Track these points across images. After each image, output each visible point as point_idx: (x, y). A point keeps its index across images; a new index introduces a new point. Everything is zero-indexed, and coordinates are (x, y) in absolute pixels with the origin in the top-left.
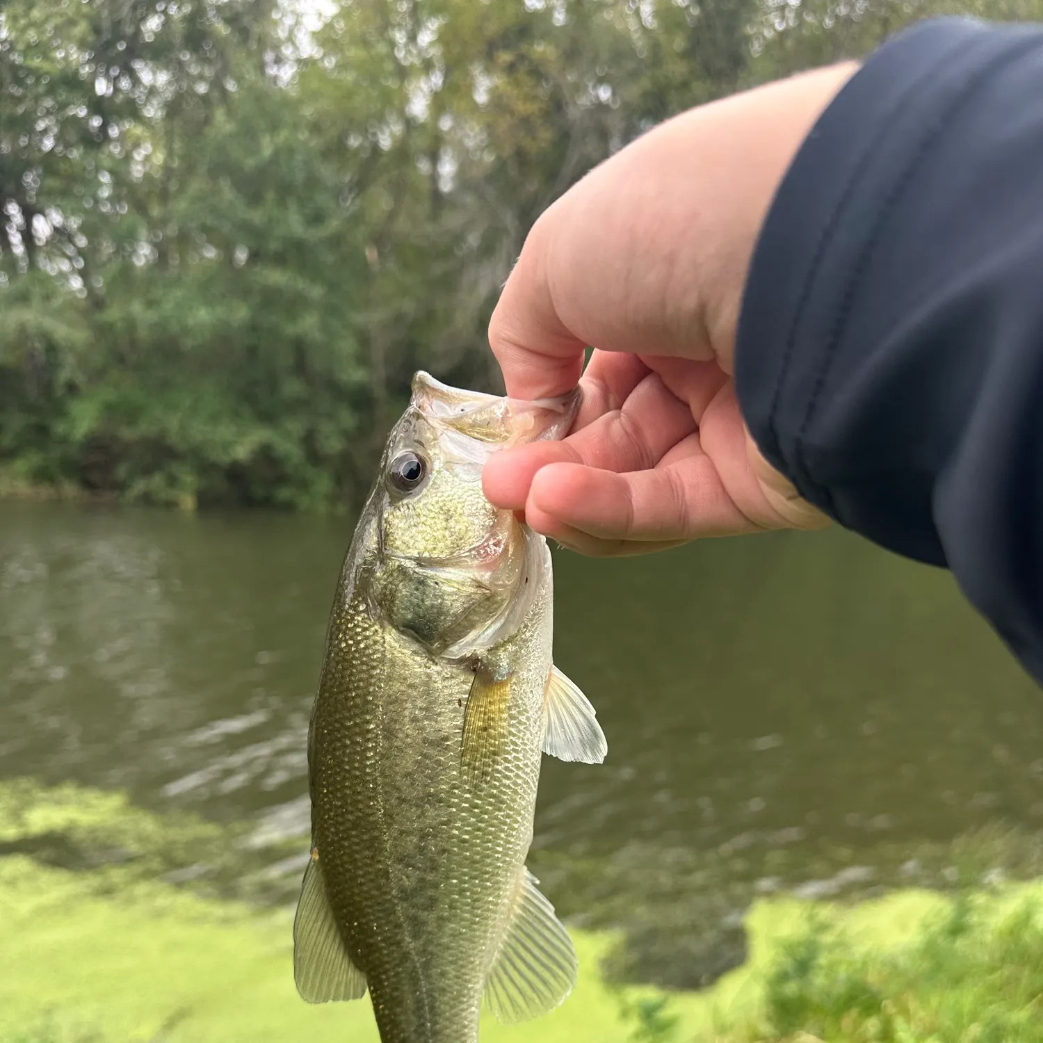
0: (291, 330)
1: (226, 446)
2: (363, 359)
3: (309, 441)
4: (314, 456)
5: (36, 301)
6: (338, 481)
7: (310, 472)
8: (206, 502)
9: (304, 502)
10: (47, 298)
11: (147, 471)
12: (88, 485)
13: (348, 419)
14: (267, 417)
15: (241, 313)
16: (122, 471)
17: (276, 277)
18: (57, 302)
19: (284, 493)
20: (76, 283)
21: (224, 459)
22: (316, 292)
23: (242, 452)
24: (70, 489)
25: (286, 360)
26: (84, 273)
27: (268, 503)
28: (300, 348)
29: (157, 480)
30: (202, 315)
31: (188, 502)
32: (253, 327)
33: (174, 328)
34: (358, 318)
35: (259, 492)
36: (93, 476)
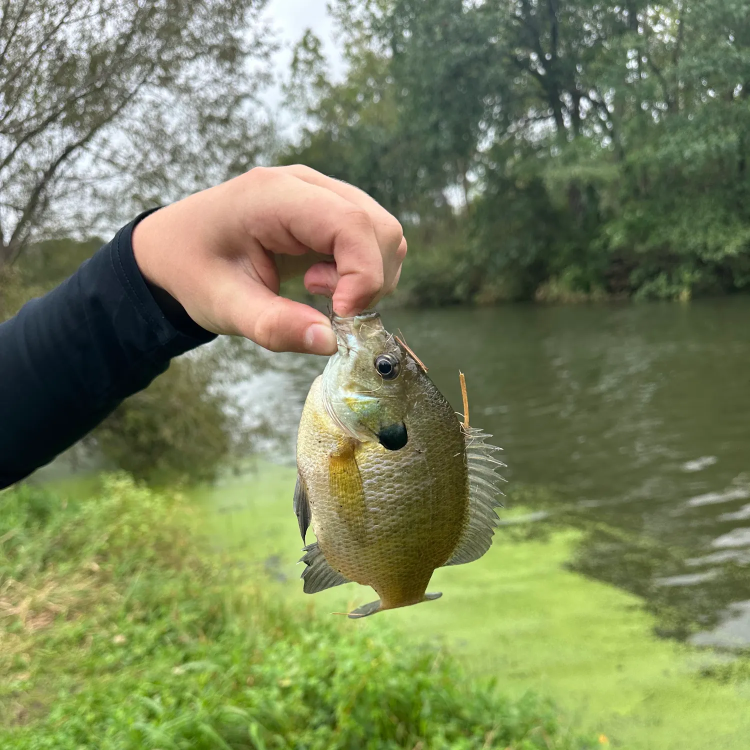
1: (720, 247)
5: (582, 159)
8: (699, 293)
10: (587, 154)
11: (653, 275)
12: (610, 290)
16: (634, 278)
18: (594, 156)
20: (607, 141)
21: (716, 256)
23: (733, 247)
24: (598, 293)
26: (612, 134)
29: (662, 280)
31: (685, 294)
36: (613, 283)
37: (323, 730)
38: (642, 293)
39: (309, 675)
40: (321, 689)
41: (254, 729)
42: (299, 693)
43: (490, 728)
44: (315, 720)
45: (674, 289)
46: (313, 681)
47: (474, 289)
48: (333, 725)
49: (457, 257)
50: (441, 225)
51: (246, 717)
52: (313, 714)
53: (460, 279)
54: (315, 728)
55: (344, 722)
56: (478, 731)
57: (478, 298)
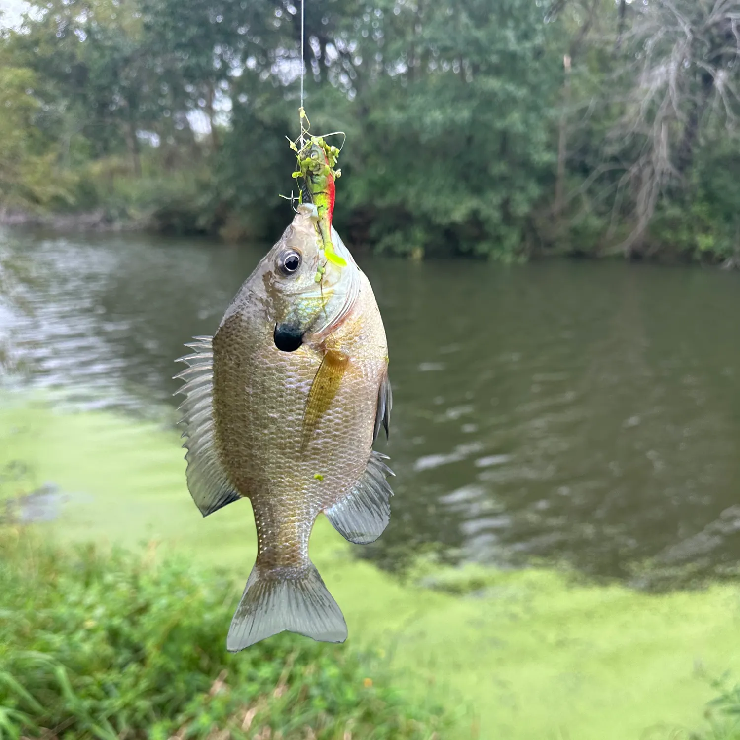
0: (499, 125)
1: (447, 212)
2: (550, 146)
3: (505, 206)
4: (508, 218)
6: (523, 238)
7: (503, 230)
8: (430, 254)
9: (496, 254)
10: (334, 104)
11: (391, 230)
13: (535, 190)
14: (477, 191)
15: (464, 114)
16: (373, 231)
17: (493, 84)
19: (483, 247)
20: (352, 95)
21: (444, 221)
22: (522, 93)
23: (459, 215)
25: (493, 147)
27: (470, 254)
28: (505, 137)
29: (398, 237)
30: (437, 116)
31: (418, 253)
32: (473, 122)
33: (416, 126)
34: (552, 113)
35: (464, 246)
36: (355, 234)
37: (133, 668)
38: (380, 248)
39: (112, 615)
40: (126, 628)
41: (61, 672)
42: (102, 634)
43: (289, 651)
44: (120, 660)
45: (408, 247)
46: (117, 621)
47: (219, 221)
48: (142, 661)
49: (204, 187)
50: (183, 150)
51: (51, 661)
52: (118, 654)
53: (204, 210)
54: (122, 667)
55: (155, 658)
56: (279, 654)
57: (223, 232)
